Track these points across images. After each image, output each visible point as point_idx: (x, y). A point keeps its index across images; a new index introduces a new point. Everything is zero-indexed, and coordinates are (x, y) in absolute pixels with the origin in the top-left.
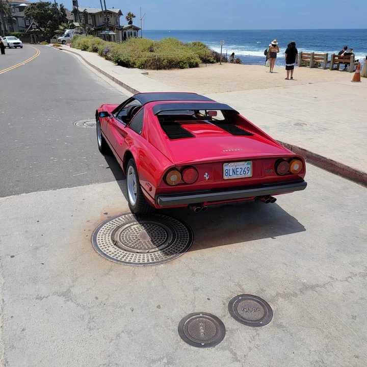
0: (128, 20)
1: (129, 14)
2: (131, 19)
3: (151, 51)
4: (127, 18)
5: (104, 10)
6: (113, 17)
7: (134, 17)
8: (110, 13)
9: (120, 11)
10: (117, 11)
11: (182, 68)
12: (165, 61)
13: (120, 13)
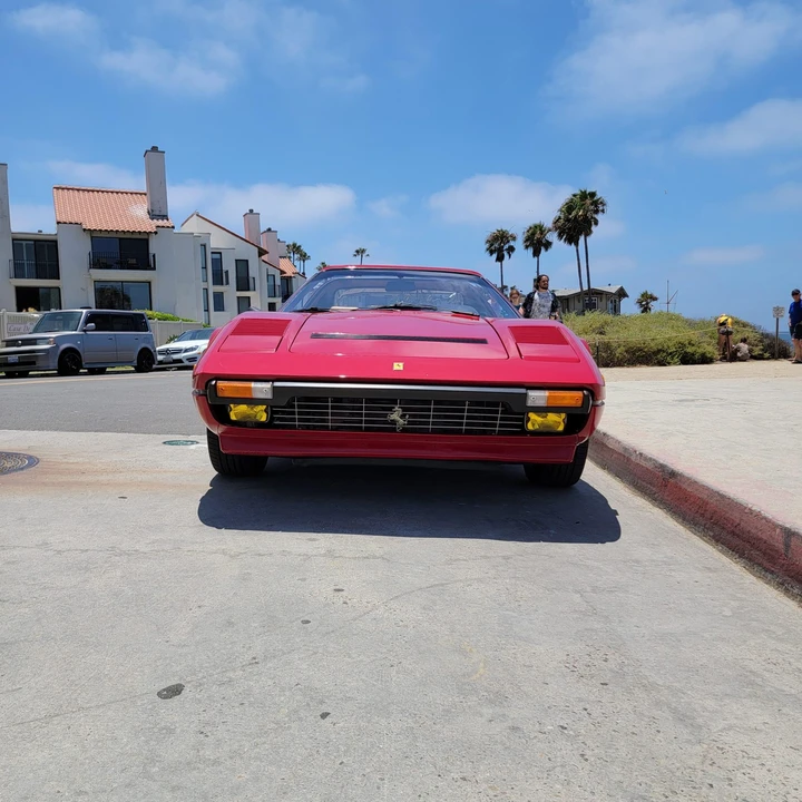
0: (642, 306)
1: (643, 296)
2: (647, 304)
3: (601, 333)
4: (640, 302)
5: (585, 288)
6: (604, 300)
7: (655, 299)
8: (600, 293)
9: (622, 289)
10: (614, 289)
11: (662, 363)
12: (619, 350)
13: (622, 294)
